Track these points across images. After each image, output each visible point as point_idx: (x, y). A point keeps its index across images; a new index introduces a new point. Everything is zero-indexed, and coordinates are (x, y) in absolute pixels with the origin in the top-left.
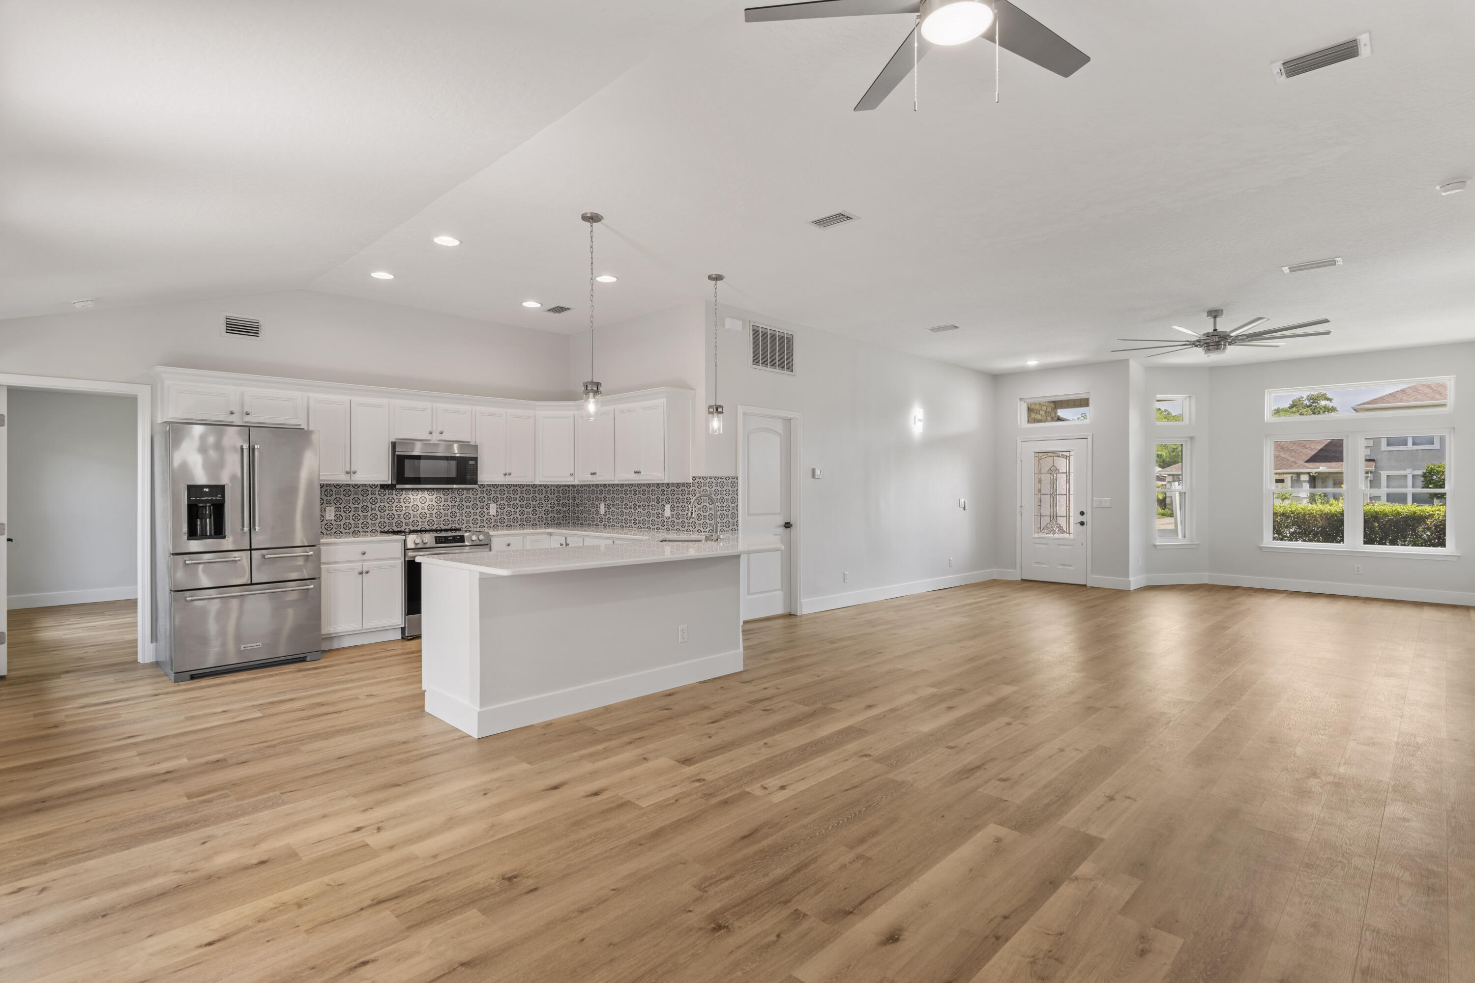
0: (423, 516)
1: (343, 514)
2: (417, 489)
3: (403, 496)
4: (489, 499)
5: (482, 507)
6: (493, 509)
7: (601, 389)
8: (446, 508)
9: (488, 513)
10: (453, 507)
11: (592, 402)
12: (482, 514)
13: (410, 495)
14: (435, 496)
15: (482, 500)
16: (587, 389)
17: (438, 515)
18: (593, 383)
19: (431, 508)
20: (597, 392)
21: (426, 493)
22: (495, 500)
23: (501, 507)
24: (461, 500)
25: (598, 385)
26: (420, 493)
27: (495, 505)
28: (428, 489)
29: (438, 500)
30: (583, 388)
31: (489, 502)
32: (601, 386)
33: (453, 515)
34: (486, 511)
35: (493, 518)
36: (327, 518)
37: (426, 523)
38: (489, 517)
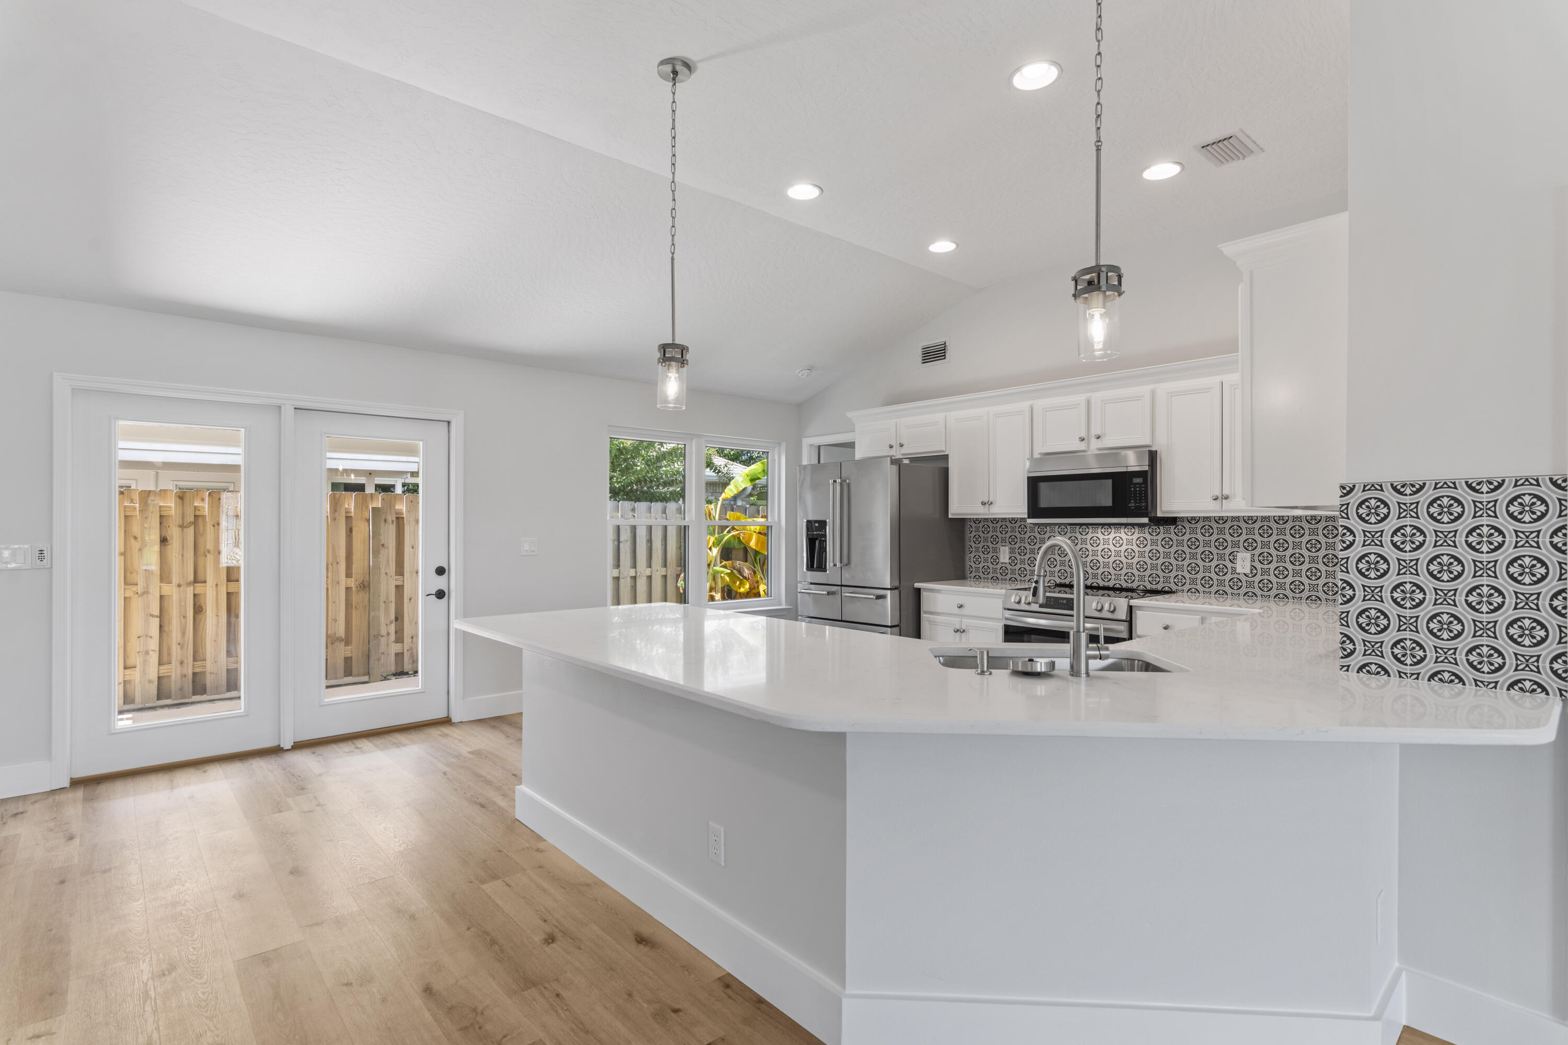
0: (1118, 566)
1: (1018, 557)
2: (1110, 525)
3: (1090, 536)
4: (1236, 544)
5: (1221, 557)
6: (1243, 563)
7: (688, 357)
8: (1154, 555)
9: (1234, 570)
10: (1167, 555)
11: (673, 379)
12: (1221, 570)
13: (1100, 534)
14: (1136, 536)
15: (1221, 544)
16: (664, 355)
17: (1142, 566)
18: (673, 346)
19: (1130, 554)
20: (683, 362)
21: (1122, 530)
22: (1249, 546)
23: (1265, 558)
24: (1180, 543)
25: (683, 349)
26: (1113, 530)
27: (1248, 555)
28: (1126, 525)
29: (1142, 543)
30: (658, 355)
31: (1236, 549)
32: (688, 351)
33: (1167, 568)
34: (1229, 565)
35: (1244, 578)
36: (1002, 560)
37: (1122, 578)
38: (1236, 576)
